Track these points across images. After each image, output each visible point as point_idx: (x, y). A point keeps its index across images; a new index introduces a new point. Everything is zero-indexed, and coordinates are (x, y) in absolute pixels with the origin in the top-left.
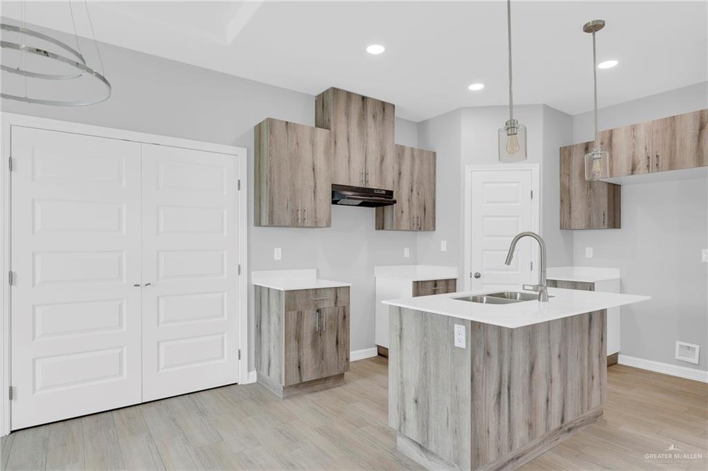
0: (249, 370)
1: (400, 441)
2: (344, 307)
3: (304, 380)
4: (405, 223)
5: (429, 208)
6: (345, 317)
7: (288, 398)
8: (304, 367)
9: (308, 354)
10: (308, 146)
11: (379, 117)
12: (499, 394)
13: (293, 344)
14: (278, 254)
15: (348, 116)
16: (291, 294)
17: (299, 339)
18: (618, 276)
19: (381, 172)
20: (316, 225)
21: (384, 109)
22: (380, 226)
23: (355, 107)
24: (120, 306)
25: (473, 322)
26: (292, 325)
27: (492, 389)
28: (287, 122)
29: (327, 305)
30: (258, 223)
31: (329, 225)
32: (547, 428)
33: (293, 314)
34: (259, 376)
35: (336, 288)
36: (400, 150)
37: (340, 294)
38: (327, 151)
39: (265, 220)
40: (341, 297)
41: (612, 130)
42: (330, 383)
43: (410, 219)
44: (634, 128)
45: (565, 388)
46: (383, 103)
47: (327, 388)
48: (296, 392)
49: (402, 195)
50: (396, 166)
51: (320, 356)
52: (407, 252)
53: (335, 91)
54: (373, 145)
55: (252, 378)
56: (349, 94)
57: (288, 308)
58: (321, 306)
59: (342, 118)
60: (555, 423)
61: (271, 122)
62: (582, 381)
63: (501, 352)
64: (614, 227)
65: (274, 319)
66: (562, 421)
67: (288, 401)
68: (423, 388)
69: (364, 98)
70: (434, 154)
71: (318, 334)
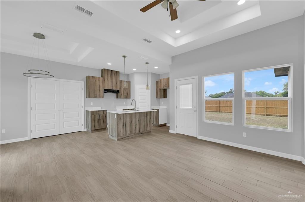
0: (85, 128)
1: (110, 136)
2: (105, 115)
3: (96, 129)
4: (122, 97)
5: (129, 94)
6: (105, 116)
7: (92, 132)
8: (96, 126)
9: (97, 124)
10: (98, 81)
11: (116, 75)
12: (123, 126)
13: (93, 122)
14: (92, 104)
15: (108, 74)
16: (93, 112)
17: (94, 121)
18: (166, 108)
19: (116, 86)
20: (100, 97)
21: (117, 73)
22: (117, 98)
23: (110, 73)
24: (55, 114)
25: (117, 114)
26: (93, 118)
27: (122, 125)
28: (93, 77)
29: (101, 114)
30: (87, 97)
31: (103, 97)
32: (135, 132)
33: (93, 116)
34: (87, 130)
35: (103, 111)
36: (121, 82)
37: (104, 112)
38: (102, 82)
39: (88, 96)
40: (105, 112)
41: (161, 79)
42: (102, 130)
43: (124, 96)
44: (164, 79)
45: (140, 126)
46: (117, 71)
47: (102, 131)
48: (94, 131)
49: (122, 91)
50: (120, 85)
51: (99, 124)
52: (125, 103)
53: (105, 69)
54: (114, 80)
55: (86, 130)
56: (108, 70)
57: (92, 114)
58: (100, 114)
59: (106, 75)
60: (137, 132)
61: (89, 76)
62: (145, 125)
63: (123, 119)
64: (165, 98)
65: (89, 117)
66: (139, 132)
67: (92, 133)
68: (112, 126)
69: (112, 70)
70: (130, 82)
71: (99, 120)
